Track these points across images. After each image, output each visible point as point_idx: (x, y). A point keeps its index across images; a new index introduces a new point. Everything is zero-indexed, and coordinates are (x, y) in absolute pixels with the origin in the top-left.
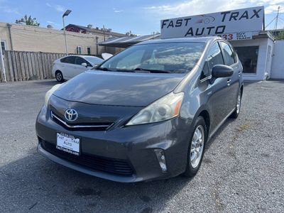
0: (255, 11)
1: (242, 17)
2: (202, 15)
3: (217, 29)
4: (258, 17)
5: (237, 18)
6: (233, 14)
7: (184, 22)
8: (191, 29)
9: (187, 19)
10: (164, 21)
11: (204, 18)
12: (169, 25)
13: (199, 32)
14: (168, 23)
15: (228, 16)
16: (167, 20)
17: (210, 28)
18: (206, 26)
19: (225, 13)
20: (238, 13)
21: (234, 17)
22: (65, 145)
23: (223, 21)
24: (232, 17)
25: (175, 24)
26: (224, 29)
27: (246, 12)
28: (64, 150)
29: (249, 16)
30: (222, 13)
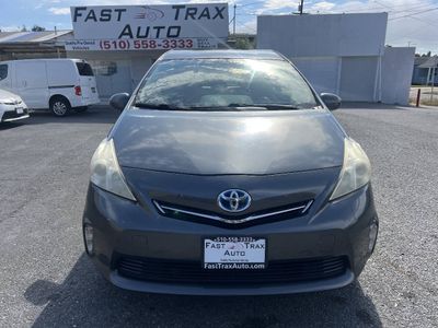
0: (217, 8)
1: (202, 15)
2: (144, 7)
3: (169, 31)
4: (222, 17)
5: (197, 16)
6: (189, 9)
7: (115, 15)
8: (128, 26)
9: (120, 10)
10: (77, 9)
11: (147, 11)
12: (88, 17)
13: (143, 33)
14: (85, 14)
15: (183, 12)
16: (85, 8)
17: (159, 28)
18: (152, 25)
19: (178, 7)
20: (196, 9)
21: (192, 15)
22: (227, 257)
23: (176, 18)
24: (188, 13)
25: (98, 16)
26: (179, 32)
27: (207, 9)
28: (227, 267)
29: (212, 16)
30: (174, 7)
